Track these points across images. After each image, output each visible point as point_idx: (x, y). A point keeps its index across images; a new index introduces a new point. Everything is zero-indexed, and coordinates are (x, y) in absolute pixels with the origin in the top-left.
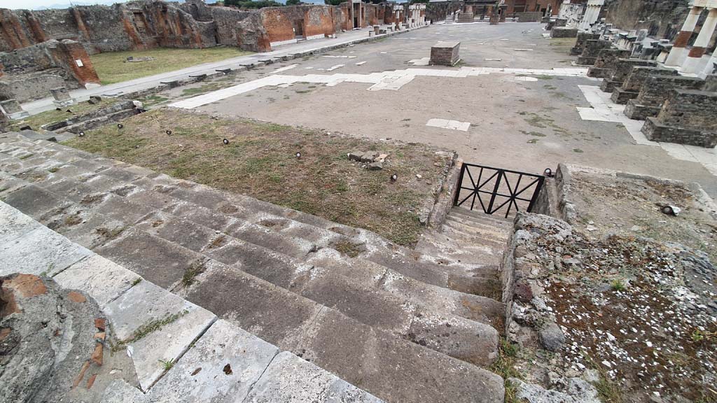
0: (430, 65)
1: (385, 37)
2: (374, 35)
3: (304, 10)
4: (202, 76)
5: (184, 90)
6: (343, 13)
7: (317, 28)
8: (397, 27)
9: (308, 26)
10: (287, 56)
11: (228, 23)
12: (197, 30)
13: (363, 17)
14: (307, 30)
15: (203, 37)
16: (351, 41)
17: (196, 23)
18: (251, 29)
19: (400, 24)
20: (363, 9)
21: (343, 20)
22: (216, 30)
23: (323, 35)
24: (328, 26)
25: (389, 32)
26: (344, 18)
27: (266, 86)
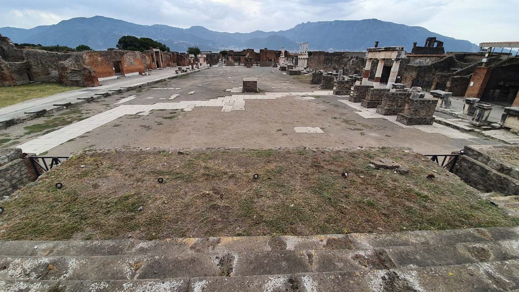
0: (243, 92)
1: (187, 74)
2: (180, 73)
3: (120, 55)
4: (41, 112)
5: (26, 128)
6: (147, 57)
7: (133, 67)
8: (193, 68)
9: (125, 66)
10: (122, 89)
11: (43, 62)
12: (7, 70)
13: (162, 61)
14: (124, 69)
15: (15, 76)
16: (167, 77)
17: (6, 63)
18: (75, 67)
19: (195, 66)
20: (161, 55)
21: (149, 62)
22: (29, 69)
23: (137, 73)
24: (141, 66)
25: (189, 71)
26: (149, 61)
27: (126, 115)
